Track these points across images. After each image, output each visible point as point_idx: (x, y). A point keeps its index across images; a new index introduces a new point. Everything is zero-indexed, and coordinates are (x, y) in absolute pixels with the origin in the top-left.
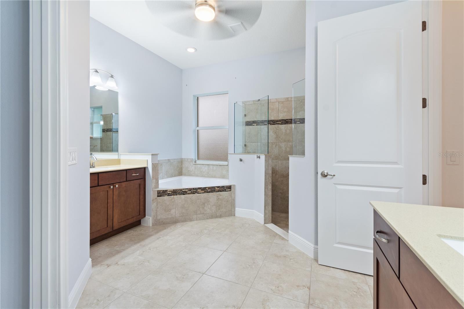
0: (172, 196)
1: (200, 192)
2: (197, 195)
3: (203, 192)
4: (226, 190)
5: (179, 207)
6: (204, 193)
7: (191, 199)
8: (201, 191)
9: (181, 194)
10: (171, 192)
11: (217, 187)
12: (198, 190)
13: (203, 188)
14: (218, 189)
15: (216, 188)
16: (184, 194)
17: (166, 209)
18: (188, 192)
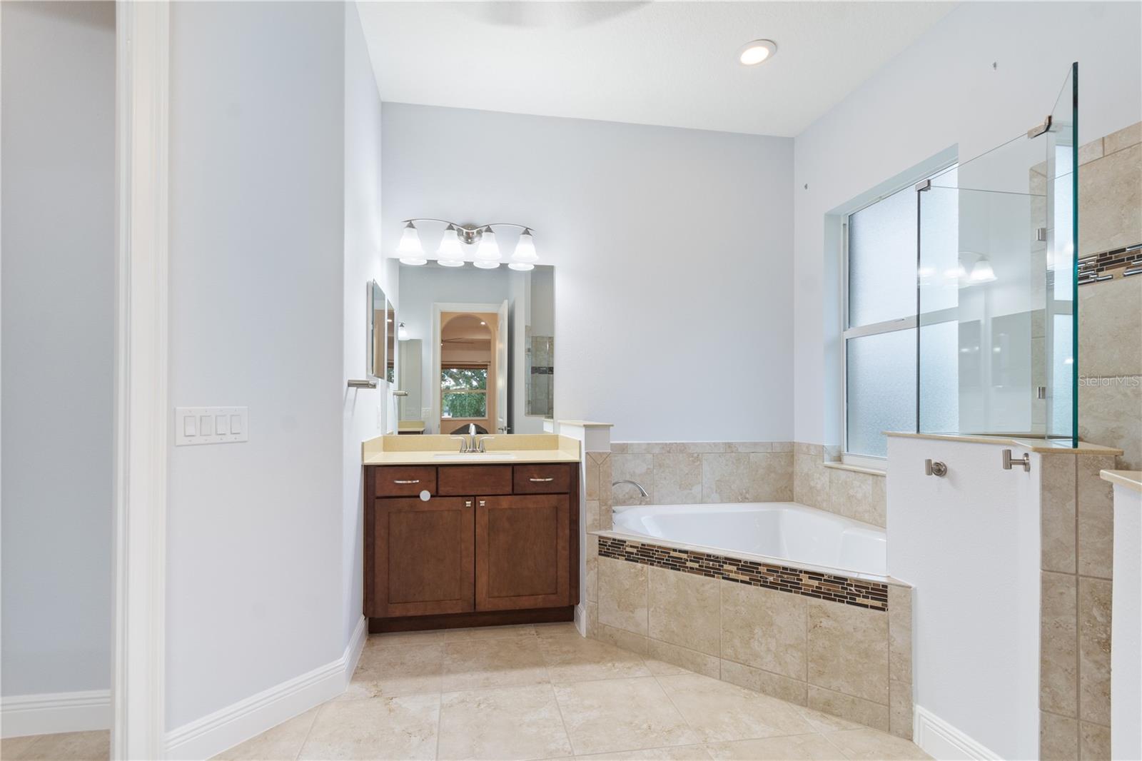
0: (639, 565)
1: (732, 575)
2: (718, 582)
3: (747, 578)
4: (859, 600)
5: (660, 608)
6: (750, 584)
7: (697, 590)
8: (735, 572)
9: (666, 565)
10: (635, 551)
11: (806, 572)
12: (726, 567)
13: (746, 562)
14: (816, 583)
15: (805, 580)
16: (674, 568)
17: (623, 600)
18: (689, 564)
